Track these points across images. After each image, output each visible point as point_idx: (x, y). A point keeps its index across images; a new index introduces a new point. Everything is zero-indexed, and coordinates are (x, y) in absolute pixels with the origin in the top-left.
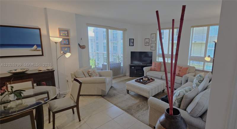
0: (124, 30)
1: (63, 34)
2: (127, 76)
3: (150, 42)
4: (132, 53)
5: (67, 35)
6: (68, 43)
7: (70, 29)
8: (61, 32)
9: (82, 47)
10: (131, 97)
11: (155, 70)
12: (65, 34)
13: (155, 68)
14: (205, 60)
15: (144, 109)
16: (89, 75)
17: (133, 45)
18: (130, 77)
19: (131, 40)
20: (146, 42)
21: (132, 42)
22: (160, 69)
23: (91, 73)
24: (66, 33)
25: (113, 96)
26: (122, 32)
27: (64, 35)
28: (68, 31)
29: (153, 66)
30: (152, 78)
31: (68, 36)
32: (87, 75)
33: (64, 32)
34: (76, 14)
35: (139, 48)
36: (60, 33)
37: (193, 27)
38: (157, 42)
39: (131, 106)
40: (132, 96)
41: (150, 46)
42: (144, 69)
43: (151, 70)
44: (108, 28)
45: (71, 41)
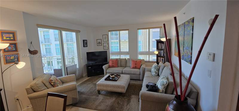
0: (77, 32)
1: (6, 37)
2: (85, 77)
3: (103, 42)
4: (88, 54)
5: (12, 38)
6: (14, 49)
7: (16, 31)
8: (4, 36)
9: (33, 52)
10: (106, 97)
11: (113, 67)
12: (10, 38)
13: (114, 65)
14: (155, 53)
15: (126, 104)
16: (52, 85)
17: (86, 46)
18: (88, 77)
19: (85, 41)
20: (98, 43)
21: (85, 43)
22: (118, 65)
23: (54, 81)
24: (11, 35)
25: (85, 101)
26: (75, 33)
27: (8, 39)
28: (13, 33)
29: (110, 64)
30: (118, 74)
31: (14, 40)
32: (50, 86)
33: (7, 35)
34: (24, 13)
35: (93, 48)
36: (2, 37)
37: (138, 29)
38: (109, 42)
39: (113, 106)
40: (105, 95)
41: (103, 46)
42: (104, 67)
43: (109, 67)
44: (61, 29)
45: (19, 47)
